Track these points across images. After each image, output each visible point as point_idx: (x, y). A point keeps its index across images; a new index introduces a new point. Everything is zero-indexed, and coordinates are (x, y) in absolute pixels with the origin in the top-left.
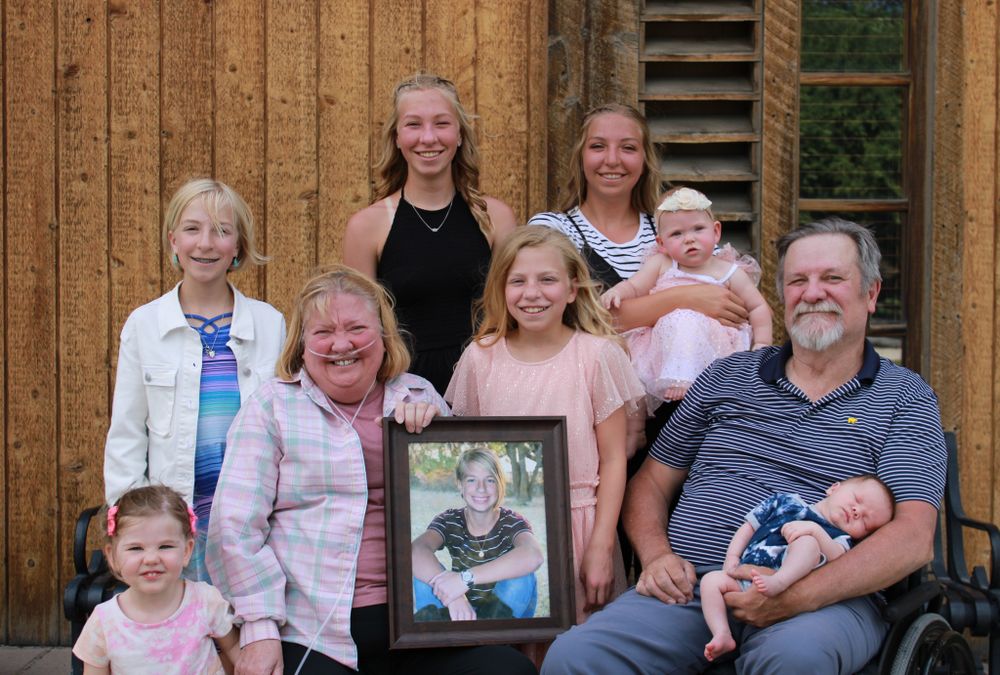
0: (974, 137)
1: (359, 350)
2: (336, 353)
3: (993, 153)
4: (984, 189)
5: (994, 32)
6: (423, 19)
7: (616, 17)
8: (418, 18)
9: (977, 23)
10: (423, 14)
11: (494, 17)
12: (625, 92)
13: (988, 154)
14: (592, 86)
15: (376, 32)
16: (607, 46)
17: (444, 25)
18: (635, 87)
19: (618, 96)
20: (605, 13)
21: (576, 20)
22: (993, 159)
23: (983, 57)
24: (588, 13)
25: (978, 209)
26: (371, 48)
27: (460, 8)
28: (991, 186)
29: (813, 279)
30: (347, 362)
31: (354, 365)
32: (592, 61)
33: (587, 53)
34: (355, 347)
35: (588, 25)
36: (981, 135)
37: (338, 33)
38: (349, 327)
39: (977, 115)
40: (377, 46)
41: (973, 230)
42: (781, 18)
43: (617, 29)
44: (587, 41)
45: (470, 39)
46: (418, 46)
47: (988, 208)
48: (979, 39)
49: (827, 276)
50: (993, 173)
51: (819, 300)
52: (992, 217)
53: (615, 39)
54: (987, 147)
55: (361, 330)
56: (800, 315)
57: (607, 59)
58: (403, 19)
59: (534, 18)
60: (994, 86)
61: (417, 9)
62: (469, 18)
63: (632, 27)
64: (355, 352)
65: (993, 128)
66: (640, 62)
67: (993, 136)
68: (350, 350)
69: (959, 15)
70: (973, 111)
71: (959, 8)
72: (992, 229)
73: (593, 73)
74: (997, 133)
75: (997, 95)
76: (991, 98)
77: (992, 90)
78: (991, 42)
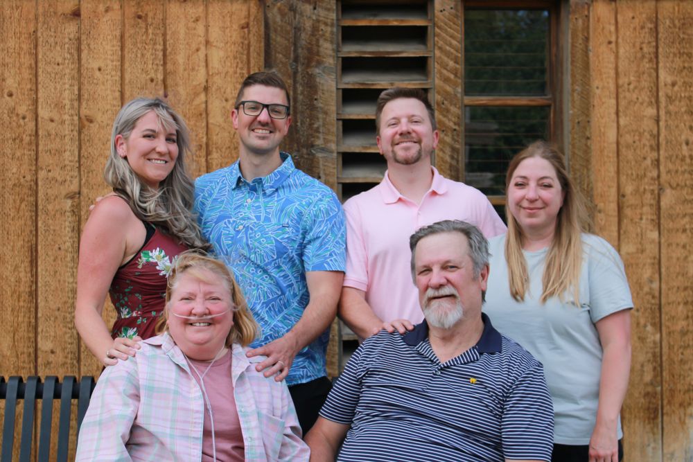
0: (600, 147)
1: (213, 316)
2: (195, 315)
3: (615, 159)
4: (609, 187)
5: (614, 65)
6: (165, 55)
7: (318, 54)
8: (160, 54)
9: (600, 58)
10: (164, 50)
11: (222, 54)
12: (326, 113)
13: (612, 160)
14: (300, 108)
15: (127, 65)
16: (311, 77)
17: (181, 59)
18: (333, 108)
19: (320, 116)
20: (310, 50)
21: (286, 56)
22: (616, 164)
23: (606, 84)
24: (295, 51)
25: (605, 203)
26: (122, 78)
27: (194, 46)
28: (615, 185)
29: (436, 269)
30: (202, 324)
31: (207, 327)
32: (300, 89)
33: (295, 82)
34: (210, 313)
35: (296, 60)
36: (606, 145)
37: (95, 65)
38: (208, 297)
39: (602, 130)
40: (127, 77)
41: (601, 220)
42: (448, 54)
43: (319, 63)
44: (295, 73)
45: (202, 71)
46: (160, 77)
47: (613, 202)
48: (603, 70)
49: (446, 266)
50: (616, 175)
52: (616, 209)
53: (317, 71)
54: (611, 155)
55: (217, 301)
56: (429, 300)
57: (312, 86)
58: (148, 55)
59: (253, 55)
60: (615, 107)
61: (160, 47)
62: (201, 54)
63: (330, 61)
64: (209, 317)
65: (615, 140)
66: (338, 89)
67: (615, 146)
68: (206, 314)
69: (586, 52)
70: (599, 127)
71: (587, 47)
72: (616, 219)
73: (300, 97)
74: (618, 143)
75: (617, 113)
76: (613, 116)
77: (613, 110)
78: (612, 73)
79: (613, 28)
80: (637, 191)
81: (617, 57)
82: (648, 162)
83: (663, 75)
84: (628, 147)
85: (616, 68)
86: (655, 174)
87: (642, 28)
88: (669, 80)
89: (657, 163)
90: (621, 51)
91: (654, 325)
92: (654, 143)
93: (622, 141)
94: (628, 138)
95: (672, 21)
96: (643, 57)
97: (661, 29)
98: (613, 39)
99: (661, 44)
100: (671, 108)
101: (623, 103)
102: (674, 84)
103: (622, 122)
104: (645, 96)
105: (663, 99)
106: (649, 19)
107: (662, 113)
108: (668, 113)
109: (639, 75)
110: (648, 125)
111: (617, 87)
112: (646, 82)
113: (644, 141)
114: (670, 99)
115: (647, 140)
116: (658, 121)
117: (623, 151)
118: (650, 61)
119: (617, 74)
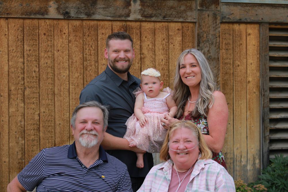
0: (2, 73)
3: (7, 77)
4: (5, 87)
5: (7, 43)
9: (2, 40)
13: (6, 77)
22: (8, 79)
23: (4, 50)
25: (3, 93)
28: (7, 87)
29: (89, 122)
36: (4, 72)
39: (3, 66)
41: (2, 99)
47: (6, 93)
48: (3, 45)
49: (95, 122)
50: (7, 83)
51: (92, 130)
52: (8, 95)
54: (6, 76)
56: (83, 134)
60: (8, 58)
65: (7, 70)
67: (7, 72)
70: (1, 65)
72: (8, 99)
74: (8, 71)
75: (8, 61)
76: (7, 62)
77: (7, 59)
78: (6, 46)
79: (7, 30)
80: (16, 89)
81: (8, 40)
82: (20, 78)
83: (26, 47)
84: (12, 73)
85: (8, 44)
86: (23, 83)
87: (18, 30)
88: (28, 49)
89: (23, 79)
90: (10, 38)
91: (22, 137)
92: (22, 71)
93: (10, 71)
94: (13, 70)
95: (29, 27)
96: (18, 40)
97: (25, 30)
98: (7, 33)
99: (25, 36)
100: (29, 59)
101: (10, 57)
102: (30, 50)
103: (10, 64)
104: (19, 54)
105: (26, 56)
106: (21, 27)
107: (25, 61)
108: (27, 60)
109: (17, 47)
110: (20, 65)
111: (8, 51)
112: (19, 49)
113: (18, 71)
114: (28, 56)
116: (24, 64)
117: (11, 74)
118: (21, 42)
119: (8, 46)
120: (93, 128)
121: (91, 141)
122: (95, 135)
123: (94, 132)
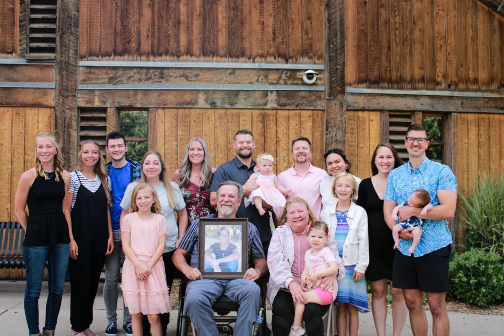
6: (25, 125)
7: (71, 125)
8: (24, 125)
9: (160, 127)
10: (25, 124)
11: (43, 125)
12: (73, 143)
14: (65, 141)
15: (13, 128)
16: (69, 132)
17: (30, 126)
18: (76, 141)
19: (72, 144)
20: (69, 124)
21: (62, 126)
23: (161, 135)
24: (64, 124)
26: (12, 132)
27: (34, 123)
29: (227, 196)
32: (66, 136)
33: (64, 133)
35: (65, 127)
37: (4, 128)
40: (13, 132)
42: (111, 125)
43: (72, 128)
44: (64, 131)
45: (36, 130)
46: (23, 132)
48: (160, 131)
49: (230, 196)
51: (228, 202)
53: (71, 130)
56: (222, 205)
57: (69, 135)
58: (20, 125)
59: (52, 125)
61: (23, 123)
62: (36, 125)
63: (75, 127)
66: (78, 136)
69: (154, 125)
71: (155, 123)
73: (66, 138)
74: (165, 153)
75: (165, 144)
76: (163, 145)
77: (163, 143)
78: (163, 132)
79: (163, 118)
80: (170, 167)
81: (165, 127)
82: (174, 158)
83: (179, 132)
84: (168, 154)
85: (165, 130)
86: (176, 162)
87: (173, 117)
88: (181, 134)
89: (177, 159)
90: (166, 125)
92: (176, 153)
93: (166, 152)
94: (168, 151)
95: (182, 116)
96: (173, 126)
97: (178, 118)
98: (164, 121)
99: (178, 123)
100: (181, 142)
101: (166, 140)
102: (182, 135)
103: (166, 146)
104: (173, 138)
105: (179, 139)
106: (175, 115)
107: (179, 143)
108: (181, 144)
109: (172, 132)
110: (174, 147)
111: (165, 135)
112: (174, 134)
113: (173, 152)
114: (181, 139)
115: (174, 152)
116: (177, 146)
117: (166, 155)
118: (175, 128)
119: (165, 132)
120: (229, 200)
121: (227, 211)
122: (231, 206)
123: (229, 204)
